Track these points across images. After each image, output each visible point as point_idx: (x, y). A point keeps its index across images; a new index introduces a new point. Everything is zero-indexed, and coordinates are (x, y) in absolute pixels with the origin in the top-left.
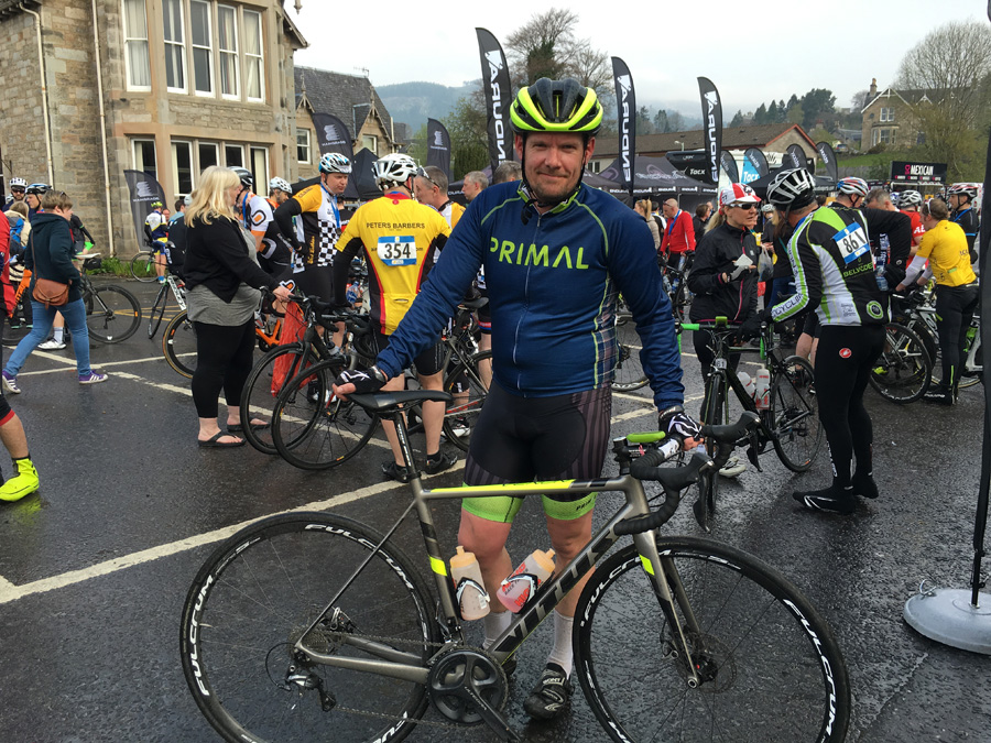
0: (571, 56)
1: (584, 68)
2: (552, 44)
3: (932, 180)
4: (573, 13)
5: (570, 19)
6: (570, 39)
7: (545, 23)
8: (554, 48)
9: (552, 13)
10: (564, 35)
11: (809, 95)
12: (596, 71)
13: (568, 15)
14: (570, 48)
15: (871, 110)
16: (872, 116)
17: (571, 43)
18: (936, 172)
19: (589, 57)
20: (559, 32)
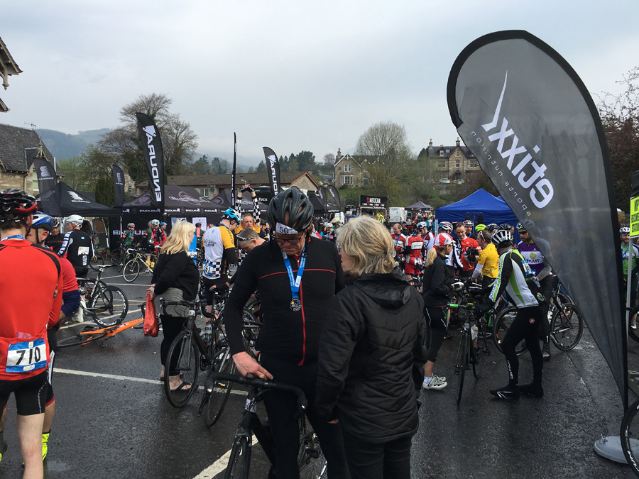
0: (166, 123)
1: (175, 131)
2: (154, 115)
3: (380, 206)
4: (168, 97)
5: (166, 101)
6: (166, 113)
7: (149, 102)
8: (156, 118)
9: (154, 96)
10: (161, 111)
11: (300, 154)
12: (183, 134)
13: (164, 99)
14: (166, 118)
15: (339, 165)
16: (340, 169)
17: (166, 116)
18: (382, 202)
19: (178, 125)
20: (158, 109)
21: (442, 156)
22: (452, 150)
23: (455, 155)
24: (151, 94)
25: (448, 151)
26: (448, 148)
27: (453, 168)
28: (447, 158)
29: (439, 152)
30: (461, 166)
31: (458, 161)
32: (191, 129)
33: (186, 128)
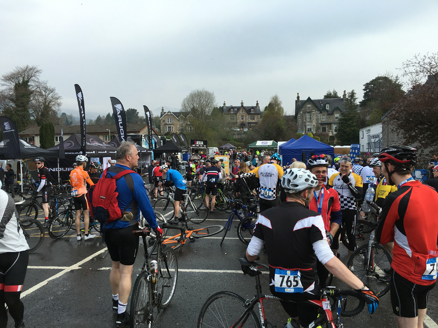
0: (38, 87)
1: (44, 93)
2: (28, 81)
3: (203, 146)
5: (37, 71)
6: (37, 80)
7: (24, 71)
8: (29, 84)
9: (27, 67)
10: (33, 78)
11: (128, 110)
12: (50, 96)
13: (36, 69)
14: (37, 84)
15: (163, 119)
16: (164, 121)
17: (37, 82)
18: (204, 144)
19: (46, 89)
20: (31, 77)
21: (232, 112)
22: (238, 109)
23: (241, 112)
24: (25, 66)
25: (236, 109)
26: (235, 107)
27: (239, 120)
28: (236, 114)
29: (230, 110)
30: (244, 120)
31: (242, 116)
32: (56, 92)
33: (52, 91)
